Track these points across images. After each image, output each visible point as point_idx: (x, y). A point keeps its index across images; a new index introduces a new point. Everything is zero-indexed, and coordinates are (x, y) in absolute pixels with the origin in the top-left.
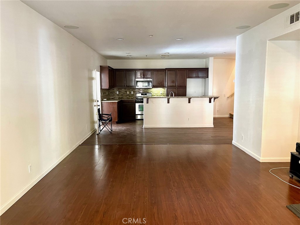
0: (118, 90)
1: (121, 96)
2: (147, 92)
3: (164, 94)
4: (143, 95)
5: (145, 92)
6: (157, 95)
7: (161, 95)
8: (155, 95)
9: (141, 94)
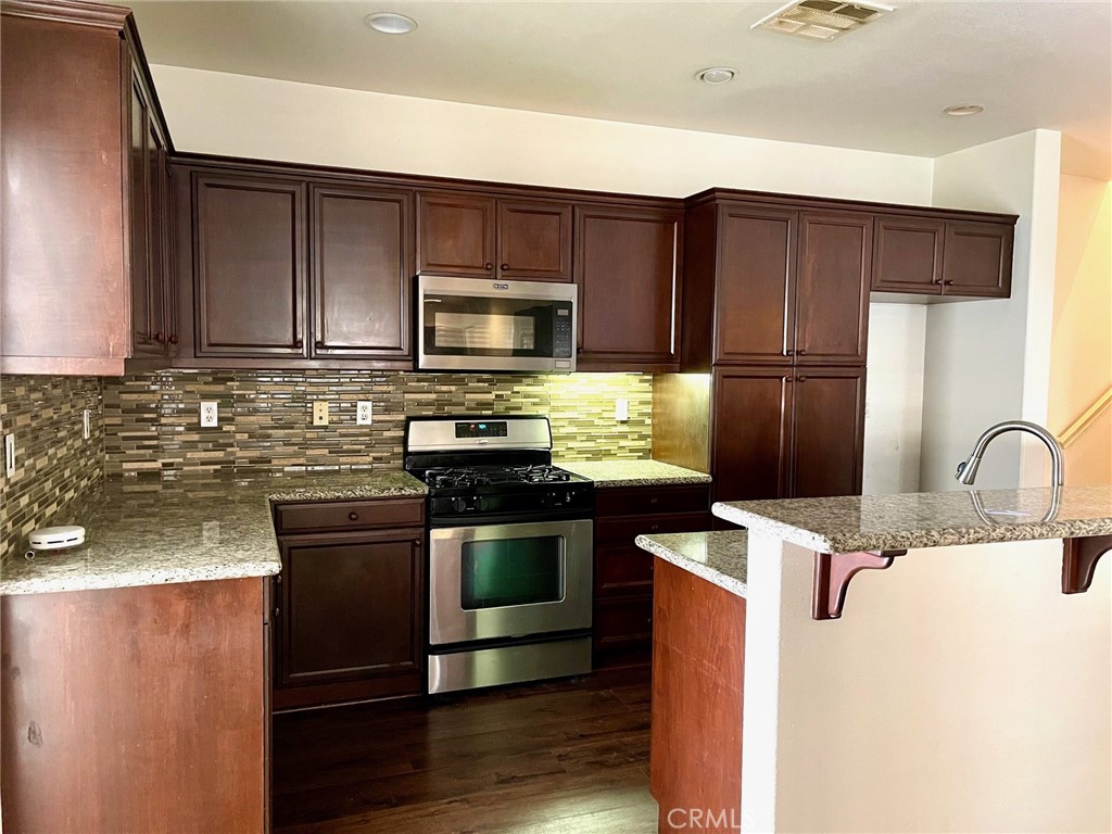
0: (220, 388)
1: (244, 446)
2: (499, 408)
3: (642, 423)
4: (477, 433)
5: (488, 405)
6: (593, 431)
7: (624, 436)
8: (573, 429)
9: (452, 423)
